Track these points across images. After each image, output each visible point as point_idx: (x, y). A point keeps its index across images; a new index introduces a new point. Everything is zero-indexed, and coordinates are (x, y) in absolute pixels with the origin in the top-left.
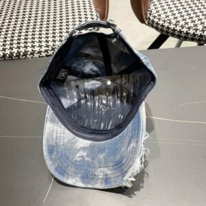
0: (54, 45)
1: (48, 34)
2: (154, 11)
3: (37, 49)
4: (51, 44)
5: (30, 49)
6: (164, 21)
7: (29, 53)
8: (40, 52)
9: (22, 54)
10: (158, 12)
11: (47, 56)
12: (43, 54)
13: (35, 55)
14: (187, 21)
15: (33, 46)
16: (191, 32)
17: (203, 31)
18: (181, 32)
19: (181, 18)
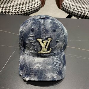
0: (19, 11)
2: (65, 3)
3: (11, 11)
4: (17, 10)
7: (7, 12)
8: (12, 13)
9: (4, 12)
10: (66, 4)
12: (13, 14)
13: (9, 13)
14: (78, 9)
15: (9, 10)
16: (80, 13)
17: (85, 13)
18: (75, 13)
19: (76, 8)
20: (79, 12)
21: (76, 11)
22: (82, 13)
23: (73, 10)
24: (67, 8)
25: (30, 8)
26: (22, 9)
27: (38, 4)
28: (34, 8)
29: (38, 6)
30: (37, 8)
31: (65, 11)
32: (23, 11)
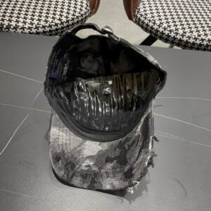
0: (38, 24)
1: (34, 12)
2: (142, 10)
3: (21, 25)
4: (36, 22)
5: (13, 24)
6: (150, 21)
7: (12, 27)
8: (23, 28)
9: (5, 26)
10: (145, 11)
11: (29, 33)
12: (27, 31)
13: (18, 30)
14: (171, 24)
15: (17, 21)
16: (172, 35)
17: (183, 36)
18: (162, 33)
19: (165, 21)
20: (171, 31)
21: (165, 29)
22: (177, 34)
23: (159, 26)
24: (146, 21)
25: (64, 19)
26: (46, 21)
27: (83, 9)
28: (73, 19)
29: (82, 13)
30: (80, 18)
31: (142, 27)
32: (47, 25)
